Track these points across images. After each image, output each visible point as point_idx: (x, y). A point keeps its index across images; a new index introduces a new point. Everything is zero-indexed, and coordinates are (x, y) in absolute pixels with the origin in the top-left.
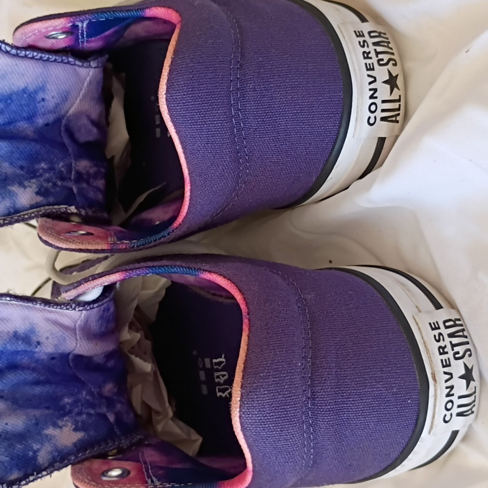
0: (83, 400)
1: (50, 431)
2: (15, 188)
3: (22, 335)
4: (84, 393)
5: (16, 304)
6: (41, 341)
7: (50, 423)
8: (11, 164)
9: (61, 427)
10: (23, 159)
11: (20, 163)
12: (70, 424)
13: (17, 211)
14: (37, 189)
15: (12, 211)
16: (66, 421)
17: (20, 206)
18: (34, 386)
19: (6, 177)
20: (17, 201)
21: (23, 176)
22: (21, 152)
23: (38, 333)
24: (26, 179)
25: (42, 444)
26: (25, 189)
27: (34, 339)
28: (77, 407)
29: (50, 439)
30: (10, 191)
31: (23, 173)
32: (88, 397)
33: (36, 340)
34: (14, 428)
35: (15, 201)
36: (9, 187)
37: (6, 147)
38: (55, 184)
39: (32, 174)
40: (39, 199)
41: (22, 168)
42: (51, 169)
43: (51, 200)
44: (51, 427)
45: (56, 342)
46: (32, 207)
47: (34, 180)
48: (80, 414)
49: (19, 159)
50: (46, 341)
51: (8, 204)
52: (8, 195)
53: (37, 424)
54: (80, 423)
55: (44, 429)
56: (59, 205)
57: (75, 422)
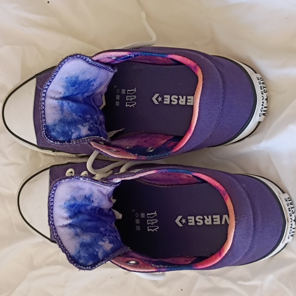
1: (101, 243)
2: (80, 126)
3: (88, 197)
5: (88, 182)
6: (94, 200)
7: (100, 240)
9: (104, 241)
10: (81, 112)
12: (107, 240)
13: (81, 137)
14: (89, 128)
15: (79, 137)
16: (106, 239)
17: (82, 135)
18: (88, 222)
19: (75, 120)
20: (81, 133)
21: (82, 120)
22: (81, 109)
23: (93, 197)
24: (84, 122)
25: (99, 249)
26: (84, 127)
27: (91, 199)
29: (102, 247)
30: (78, 128)
31: (81, 119)
32: (110, 228)
33: (92, 200)
34: (86, 241)
35: (80, 132)
36: (78, 126)
39: (86, 121)
40: (89, 132)
41: (80, 116)
42: (92, 118)
43: (93, 133)
45: (99, 201)
46: (86, 136)
47: (87, 123)
48: (110, 236)
49: (79, 112)
50: (95, 201)
51: (77, 134)
52: (77, 129)
53: (95, 240)
54: (111, 240)
55: (98, 242)
56: (96, 136)
57: (109, 239)
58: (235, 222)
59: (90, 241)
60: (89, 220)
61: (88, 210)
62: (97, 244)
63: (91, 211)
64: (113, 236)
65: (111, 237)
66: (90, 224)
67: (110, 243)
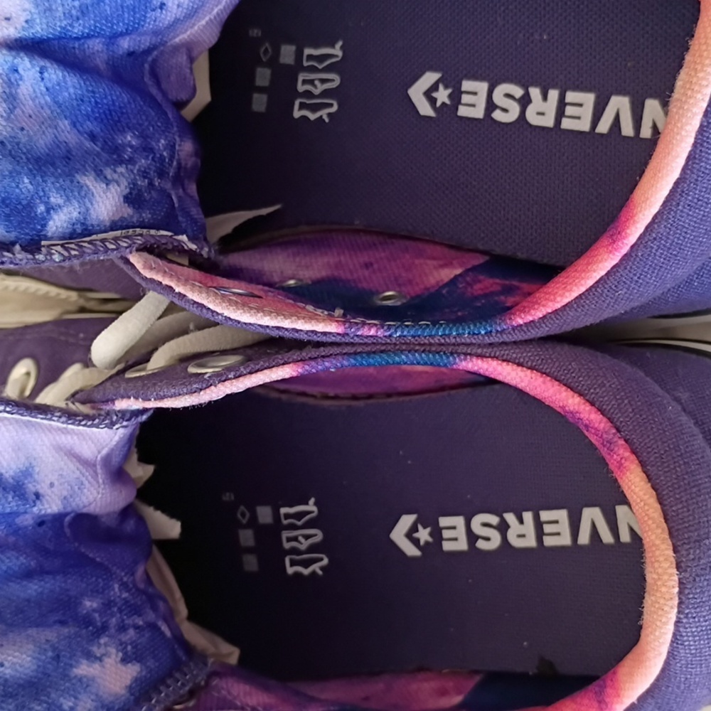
0: (118, 600)
1: (84, 669)
2: (89, 181)
3: (11, 481)
4: (116, 586)
6: (41, 491)
7: (79, 654)
8: (74, 124)
9: (100, 659)
10: (96, 119)
11: (89, 126)
12: (114, 651)
13: (87, 231)
14: (128, 190)
15: (79, 229)
16: (106, 645)
17: (95, 223)
19: (69, 151)
20: (92, 211)
21: (98, 155)
22: (96, 103)
23: (36, 476)
24: (107, 164)
26: (107, 185)
27: (31, 488)
28: (112, 615)
29: (89, 686)
30: (81, 187)
31: (98, 149)
32: (125, 595)
33: (33, 490)
35: (88, 210)
36: (78, 177)
37: (74, 87)
38: (151, 184)
39: (115, 155)
40: (128, 211)
41: (93, 137)
42: (147, 149)
43: (147, 215)
44: (85, 662)
45: (65, 493)
46: (114, 226)
47: (121, 169)
49: (88, 117)
50: (49, 492)
51: (75, 214)
52: (76, 194)
53: (57, 658)
54: (129, 648)
55: (71, 666)
56: (158, 229)
57: (122, 646)
58: (676, 578)
59: (34, 667)
60: (28, 575)
61: (26, 527)
62: (65, 676)
63: (41, 530)
64: (136, 627)
65: (131, 632)
66: (33, 588)
67: (125, 661)
